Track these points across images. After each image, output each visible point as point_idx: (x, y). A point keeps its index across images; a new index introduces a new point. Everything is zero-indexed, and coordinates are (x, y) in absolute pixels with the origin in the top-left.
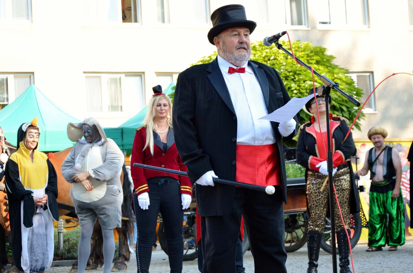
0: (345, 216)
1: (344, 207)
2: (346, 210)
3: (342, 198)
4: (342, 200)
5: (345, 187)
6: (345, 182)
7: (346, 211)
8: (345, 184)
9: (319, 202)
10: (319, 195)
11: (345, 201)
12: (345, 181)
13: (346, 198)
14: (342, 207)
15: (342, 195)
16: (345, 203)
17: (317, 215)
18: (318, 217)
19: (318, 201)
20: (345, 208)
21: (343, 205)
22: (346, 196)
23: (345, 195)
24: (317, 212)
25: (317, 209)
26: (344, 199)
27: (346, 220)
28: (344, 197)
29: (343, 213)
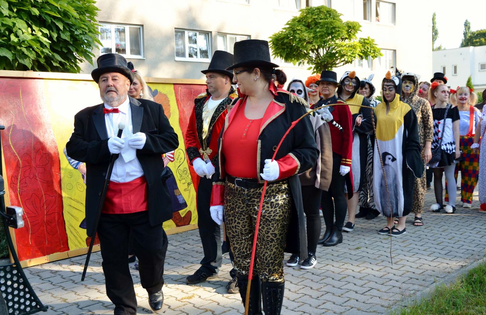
0: (270, 261)
1: (269, 248)
2: (272, 253)
3: (266, 234)
4: (266, 236)
5: (271, 215)
6: (272, 208)
7: (273, 255)
8: (272, 211)
9: (236, 231)
10: (234, 221)
11: (271, 239)
12: (271, 205)
13: (272, 234)
14: (266, 247)
15: (266, 228)
16: (271, 242)
17: (237, 251)
18: (238, 255)
19: (234, 230)
20: (272, 250)
21: (269, 245)
22: (273, 231)
23: (271, 229)
24: (236, 246)
25: (235, 241)
26: (269, 235)
27: (274, 267)
28: (268, 232)
29: (268, 257)
